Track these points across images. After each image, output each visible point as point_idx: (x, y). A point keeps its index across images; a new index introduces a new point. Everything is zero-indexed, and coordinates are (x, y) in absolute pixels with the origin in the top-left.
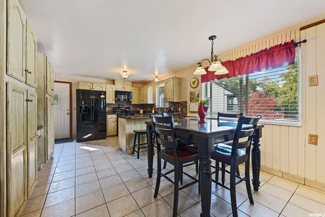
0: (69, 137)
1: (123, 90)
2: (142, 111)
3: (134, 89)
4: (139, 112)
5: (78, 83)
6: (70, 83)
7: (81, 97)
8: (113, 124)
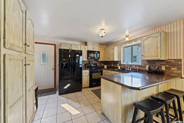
0: (54, 87)
1: (93, 50)
2: (106, 67)
3: (101, 49)
4: (103, 67)
5: (61, 44)
6: (55, 45)
7: (63, 56)
8: (86, 78)
